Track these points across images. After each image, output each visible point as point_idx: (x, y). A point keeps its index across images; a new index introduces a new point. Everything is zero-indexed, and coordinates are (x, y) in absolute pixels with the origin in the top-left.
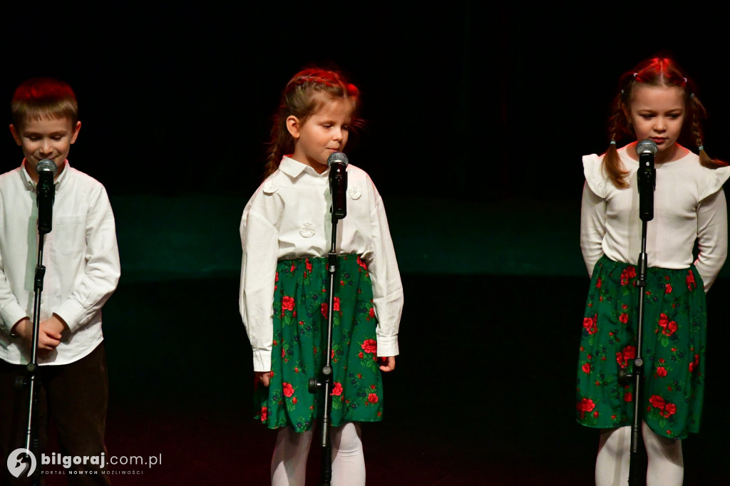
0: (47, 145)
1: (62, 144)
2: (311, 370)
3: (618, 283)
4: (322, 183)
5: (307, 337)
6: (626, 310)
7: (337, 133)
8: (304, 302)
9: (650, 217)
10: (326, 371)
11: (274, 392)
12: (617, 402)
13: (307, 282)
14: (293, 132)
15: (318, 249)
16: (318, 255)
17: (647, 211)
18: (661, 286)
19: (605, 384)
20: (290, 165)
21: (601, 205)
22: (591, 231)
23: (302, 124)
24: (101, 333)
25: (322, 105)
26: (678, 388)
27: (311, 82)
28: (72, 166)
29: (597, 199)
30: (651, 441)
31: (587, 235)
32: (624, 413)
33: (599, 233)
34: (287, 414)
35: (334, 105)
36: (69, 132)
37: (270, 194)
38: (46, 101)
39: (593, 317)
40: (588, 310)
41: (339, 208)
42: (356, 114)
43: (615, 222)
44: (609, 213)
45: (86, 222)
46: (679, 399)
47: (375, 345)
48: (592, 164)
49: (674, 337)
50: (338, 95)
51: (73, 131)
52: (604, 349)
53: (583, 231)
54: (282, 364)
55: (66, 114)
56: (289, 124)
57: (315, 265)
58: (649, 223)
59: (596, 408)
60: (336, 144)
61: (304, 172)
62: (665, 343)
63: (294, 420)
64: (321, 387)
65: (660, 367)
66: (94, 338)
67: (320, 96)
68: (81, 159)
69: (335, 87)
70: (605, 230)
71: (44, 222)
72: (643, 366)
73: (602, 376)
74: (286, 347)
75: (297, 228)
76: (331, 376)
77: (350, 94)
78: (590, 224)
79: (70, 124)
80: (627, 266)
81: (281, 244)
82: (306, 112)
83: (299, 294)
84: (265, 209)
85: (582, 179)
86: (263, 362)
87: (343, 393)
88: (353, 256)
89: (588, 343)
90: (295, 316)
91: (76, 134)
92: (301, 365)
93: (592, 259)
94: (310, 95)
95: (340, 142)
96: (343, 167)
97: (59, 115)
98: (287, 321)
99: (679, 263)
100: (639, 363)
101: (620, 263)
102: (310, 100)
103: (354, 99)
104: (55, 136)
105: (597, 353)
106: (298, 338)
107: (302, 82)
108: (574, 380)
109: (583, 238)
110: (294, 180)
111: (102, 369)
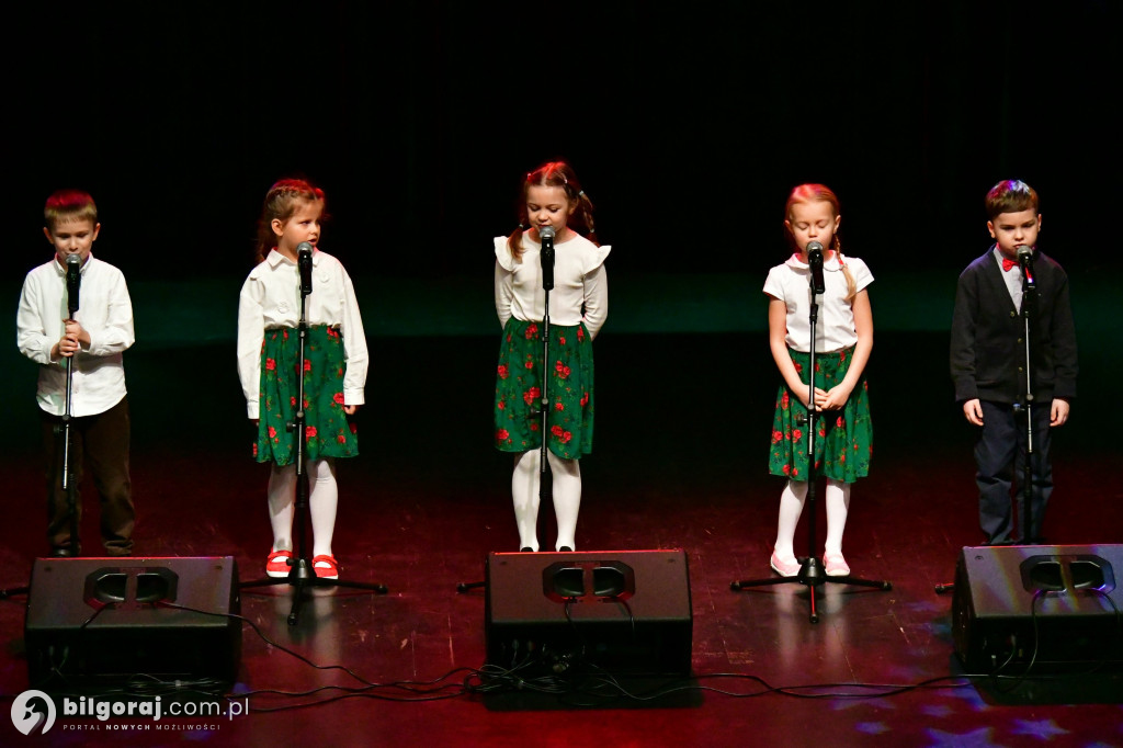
0: (74, 242)
1: (85, 242)
2: (288, 414)
3: (523, 337)
4: (294, 268)
5: (285, 390)
6: (530, 358)
7: (313, 228)
8: (282, 362)
9: (551, 287)
10: (300, 415)
11: (262, 433)
12: (525, 432)
13: (284, 347)
14: (278, 232)
15: (291, 322)
16: (292, 326)
17: (548, 283)
18: (557, 339)
19: (516, 417)
20: (274, 257)
21: (509, 278)
22: (503, 296)
23: (285, 224)
24: (124, 388)
25: (300, 208)
26: (573, 420)
27: (287, 191)
28: (95, 257)
29: (506, 272)
30: (555, 463)
31: (500, 299)
32: (532, 439)
33: (508, 297)
34: (271, 449)
35: (308, 207)
36: (92, 231)
37: (255, 279)
38: (73, 207)
39: (505, 366)
40: (501, 360)
41: (306, 287)
42: (325, 211)
43: (520, 290)
44: (516, 283)
45: (109, 300)
46: (575, 427)
47: (343, 397)
48: (501, 244)
49: (567, 379)
50: (310, 198)
51: (94, 231)
52: (514, 391)
53: (497, 296)
54: (266, 412)
55: (88, 217)
56: (274, 225)
57: (290, 334)
58: (551, 292)
59: (510, 436)
60: (312, 237)
61: (282, 262)
62: (561, 384)
63: (277, 456)
64: (297, 428)
65: (559, 403)
66: (119, 391)
67: (297, 201)
68: (101, 251)
69: (306, 193)
70: (513, 296)
71: (73, 303)
72: (548, 404)
73: (514, 412)
74: (269, 398)
75: (276, 305)
76: (303, 419)
77: (319, 197)
78: (502, 291)
79: (92, 225)
80: (530, 324)
81: (266, 318)
82: (286, 216)
83: (278, 357)
84: (251, 290)
85: (494, 257)
86: (254, 412)
87: (318, 434)
88: (323, 327)
89: (502, 385)
90: (276, 375)
91: (97, 233)
92: (282, 413)
93: (504, 318)
94: (288, 202)
95: (316, 234)
96: (309, 254)
97: (82, 218)
98: (270, 378)
99: (571, 321)
100: (545, 402)
101: (524, 321)
102: (289, 206)
103: (322, 200)
104: (80, 235)
105: (509, 393)
106: (278, 391)
107: (280, 192)
108: (492, 415)
109: (497, 301)
110: (274, 268)
111: (127, 417)
